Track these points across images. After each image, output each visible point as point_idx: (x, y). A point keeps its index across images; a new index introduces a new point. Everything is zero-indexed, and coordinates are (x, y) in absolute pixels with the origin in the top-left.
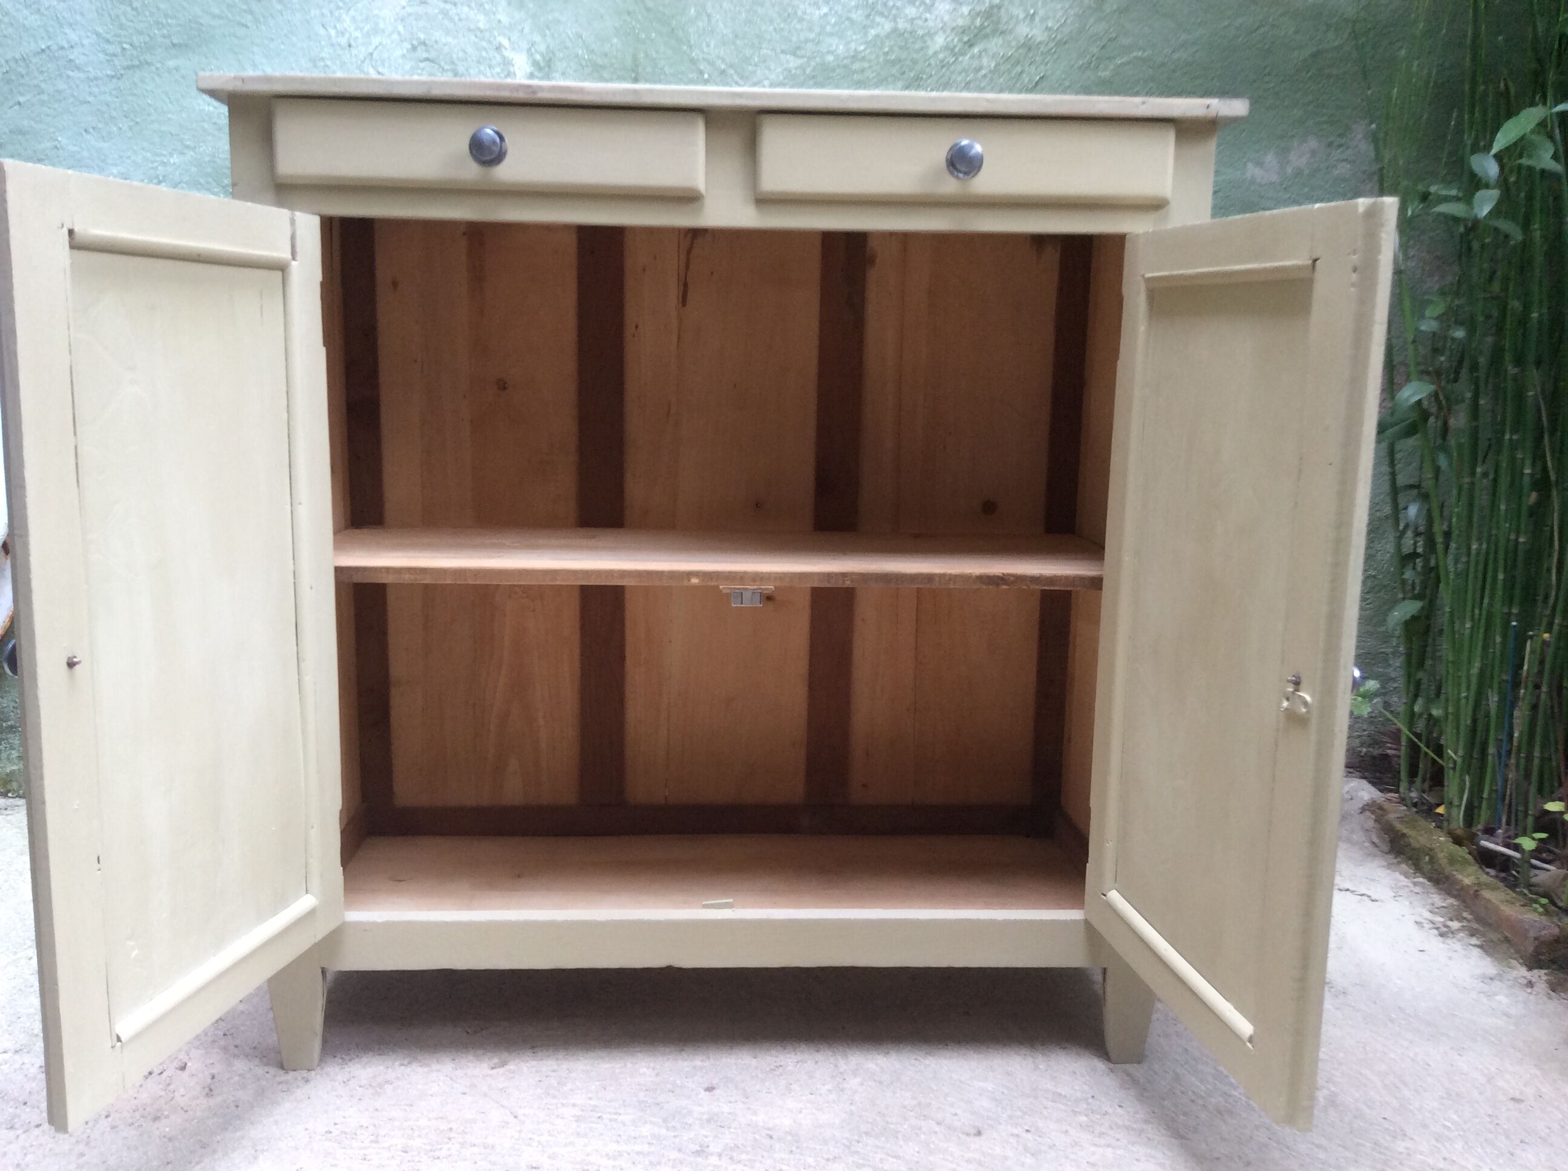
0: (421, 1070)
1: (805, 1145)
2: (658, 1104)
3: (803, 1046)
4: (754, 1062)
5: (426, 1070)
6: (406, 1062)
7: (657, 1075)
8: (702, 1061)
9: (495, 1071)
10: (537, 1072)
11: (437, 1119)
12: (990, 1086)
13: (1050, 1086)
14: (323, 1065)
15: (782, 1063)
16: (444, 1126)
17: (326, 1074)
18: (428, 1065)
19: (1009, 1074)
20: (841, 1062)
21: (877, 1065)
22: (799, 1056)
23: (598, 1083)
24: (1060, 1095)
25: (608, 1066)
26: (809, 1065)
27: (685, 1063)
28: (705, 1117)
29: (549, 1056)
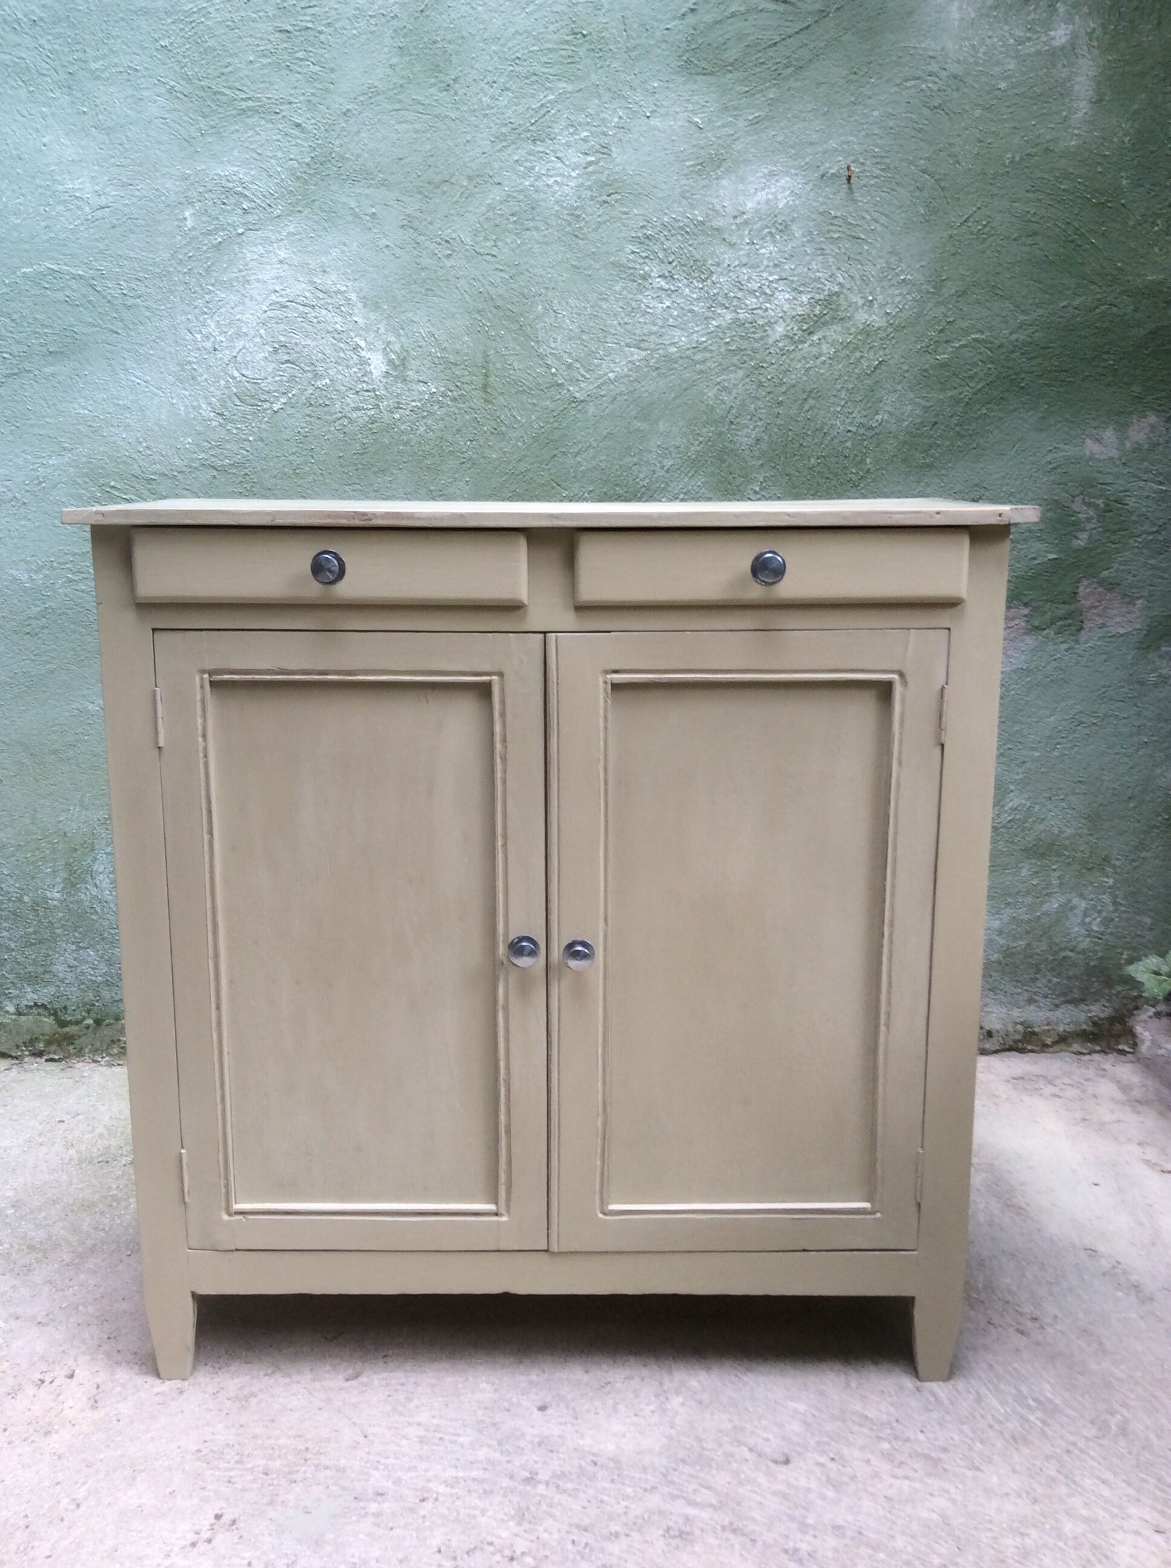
0: (283, 1381)
1: (625, 1473)
2: (494, 1424)
3: (632, 1359)
4: (585, 1378)
5: (287, 1380)
6: (269, 1371)
7: (496, 1390)
8: (538, 1375)
9: (349, 1383)
10: (388, 1385)
11: (295, 1437)
12: (801, 1407)
13: (858, 1407)
14: (196, 1374)
15: (611, 1380)
16: (301, 1447)
17: (198, 1384)
18: (289, 1376)
19: (821, 1393)
20: (666, 1379)
21: (699, 1382)
22: (627, 1372)
23: (441, 1399)
24: (867, 1417)
25: (451, 1379)
26: (635, 1383)
27: (522, 1378)
28: (537, 1440)
29: (399, 1367)
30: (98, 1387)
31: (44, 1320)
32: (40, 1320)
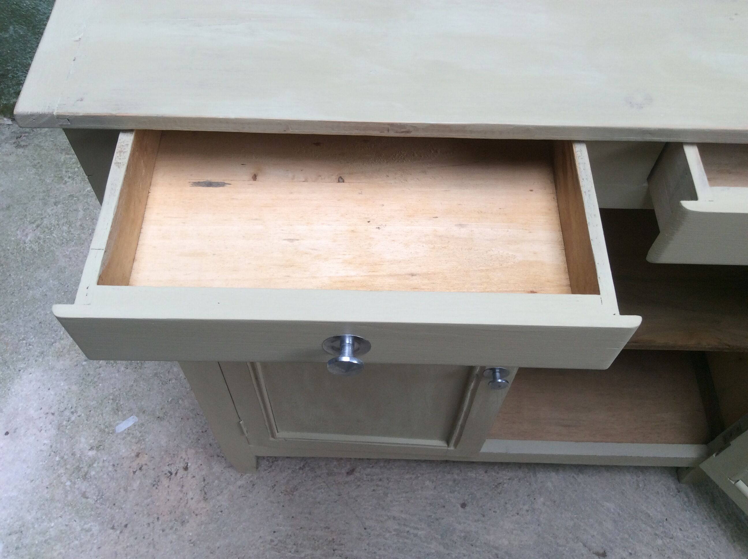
7: (435, 488)
11: (325, 529)
13: (644, 507)
24: (649, 517)
30: (204, 480)
31: (161, 415)
32: (157, 414)
